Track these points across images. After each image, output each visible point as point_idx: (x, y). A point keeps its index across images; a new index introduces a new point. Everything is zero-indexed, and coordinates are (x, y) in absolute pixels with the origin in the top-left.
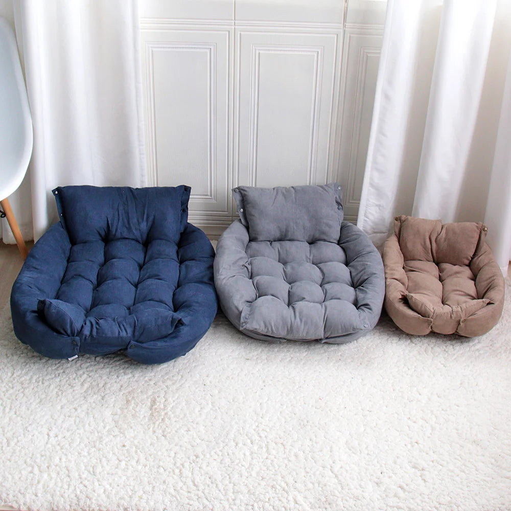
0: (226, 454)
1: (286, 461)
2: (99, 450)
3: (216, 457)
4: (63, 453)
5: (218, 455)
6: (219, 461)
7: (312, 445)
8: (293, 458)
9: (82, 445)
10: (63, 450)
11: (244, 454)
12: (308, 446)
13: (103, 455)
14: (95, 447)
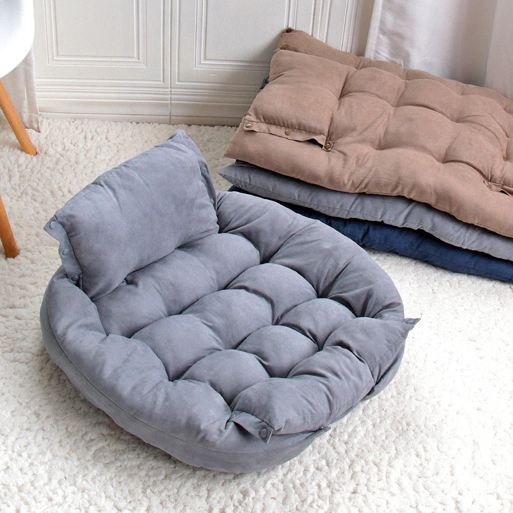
0: (291, 486)
1: (386, 495)
2: (83, 492)
3: (274, 493)
4: (22, 499)
5: (278, 490)
6: (280, 499)
7: (421, 465)
8: (395, 489)
9: (55, 483)
10: (23, 494)
11: (319, 486)
12: (415, 466)
13: (89, 501)
14: (75, 484)
